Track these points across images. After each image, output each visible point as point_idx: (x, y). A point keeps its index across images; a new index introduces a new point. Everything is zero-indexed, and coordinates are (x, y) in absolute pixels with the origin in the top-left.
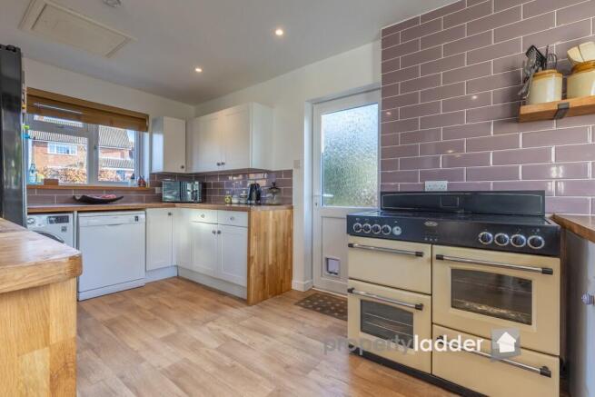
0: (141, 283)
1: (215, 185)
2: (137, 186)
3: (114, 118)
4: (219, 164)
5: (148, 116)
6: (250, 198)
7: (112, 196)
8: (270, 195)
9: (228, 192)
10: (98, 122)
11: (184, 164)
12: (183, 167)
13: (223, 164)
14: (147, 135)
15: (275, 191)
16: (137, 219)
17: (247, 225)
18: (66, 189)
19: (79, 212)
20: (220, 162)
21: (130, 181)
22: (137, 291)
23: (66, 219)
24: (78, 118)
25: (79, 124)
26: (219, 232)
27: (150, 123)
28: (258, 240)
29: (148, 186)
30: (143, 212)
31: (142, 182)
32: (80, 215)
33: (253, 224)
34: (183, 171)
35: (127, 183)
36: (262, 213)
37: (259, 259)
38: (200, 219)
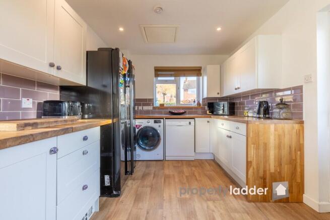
0: (193, 159)
1: (240, 104)
2: (197, 106)
3: (185, 72)
4: (236, 89)
5: (201, 67)
6: (259, 113)
7: (182, 111)
8: (278, 110)
9: (246, 108)
10: (179, 76)
11: (219, 92)
12: (218, 93)
13: (239, 88)
14: (201, 78)
15: (281, 106)
16: (190, 123)
17: (246, 135)
18: (167, 108)
19: (166, 118)
20: (237, 87)
21: (193, 103)
22: (189, 163)
23: (160, 122)
24: (171, 75)
25: (173, 78)
26: (230, 137)
27: (202, 72)
28: (257, 148)
29: (201, 106)
30: (194, 120)
31: (199, 104)
32: (166, 120)
33: (251, 135)
34: (219, 96)
35: (191, 104)
36: (261, 126)
37: (258, 164)
38: (221, 126)
